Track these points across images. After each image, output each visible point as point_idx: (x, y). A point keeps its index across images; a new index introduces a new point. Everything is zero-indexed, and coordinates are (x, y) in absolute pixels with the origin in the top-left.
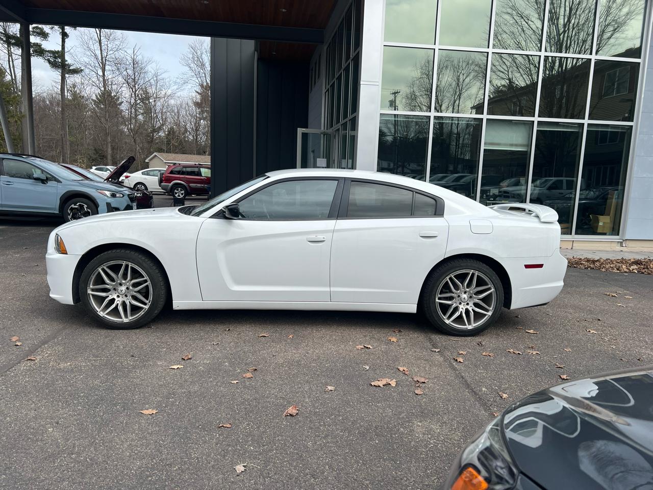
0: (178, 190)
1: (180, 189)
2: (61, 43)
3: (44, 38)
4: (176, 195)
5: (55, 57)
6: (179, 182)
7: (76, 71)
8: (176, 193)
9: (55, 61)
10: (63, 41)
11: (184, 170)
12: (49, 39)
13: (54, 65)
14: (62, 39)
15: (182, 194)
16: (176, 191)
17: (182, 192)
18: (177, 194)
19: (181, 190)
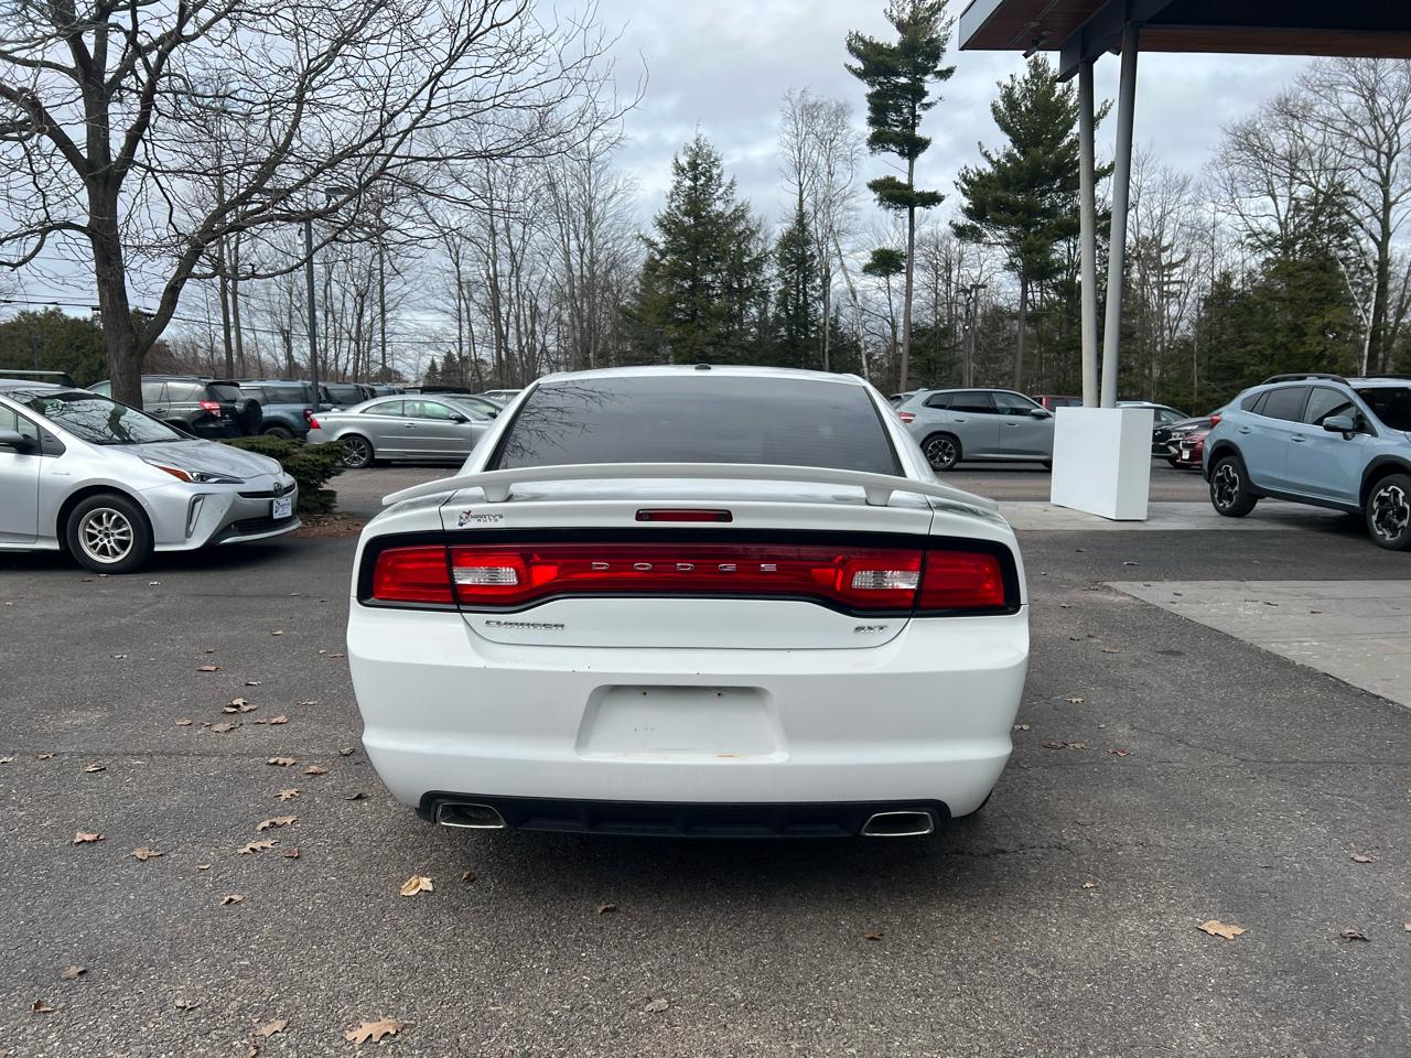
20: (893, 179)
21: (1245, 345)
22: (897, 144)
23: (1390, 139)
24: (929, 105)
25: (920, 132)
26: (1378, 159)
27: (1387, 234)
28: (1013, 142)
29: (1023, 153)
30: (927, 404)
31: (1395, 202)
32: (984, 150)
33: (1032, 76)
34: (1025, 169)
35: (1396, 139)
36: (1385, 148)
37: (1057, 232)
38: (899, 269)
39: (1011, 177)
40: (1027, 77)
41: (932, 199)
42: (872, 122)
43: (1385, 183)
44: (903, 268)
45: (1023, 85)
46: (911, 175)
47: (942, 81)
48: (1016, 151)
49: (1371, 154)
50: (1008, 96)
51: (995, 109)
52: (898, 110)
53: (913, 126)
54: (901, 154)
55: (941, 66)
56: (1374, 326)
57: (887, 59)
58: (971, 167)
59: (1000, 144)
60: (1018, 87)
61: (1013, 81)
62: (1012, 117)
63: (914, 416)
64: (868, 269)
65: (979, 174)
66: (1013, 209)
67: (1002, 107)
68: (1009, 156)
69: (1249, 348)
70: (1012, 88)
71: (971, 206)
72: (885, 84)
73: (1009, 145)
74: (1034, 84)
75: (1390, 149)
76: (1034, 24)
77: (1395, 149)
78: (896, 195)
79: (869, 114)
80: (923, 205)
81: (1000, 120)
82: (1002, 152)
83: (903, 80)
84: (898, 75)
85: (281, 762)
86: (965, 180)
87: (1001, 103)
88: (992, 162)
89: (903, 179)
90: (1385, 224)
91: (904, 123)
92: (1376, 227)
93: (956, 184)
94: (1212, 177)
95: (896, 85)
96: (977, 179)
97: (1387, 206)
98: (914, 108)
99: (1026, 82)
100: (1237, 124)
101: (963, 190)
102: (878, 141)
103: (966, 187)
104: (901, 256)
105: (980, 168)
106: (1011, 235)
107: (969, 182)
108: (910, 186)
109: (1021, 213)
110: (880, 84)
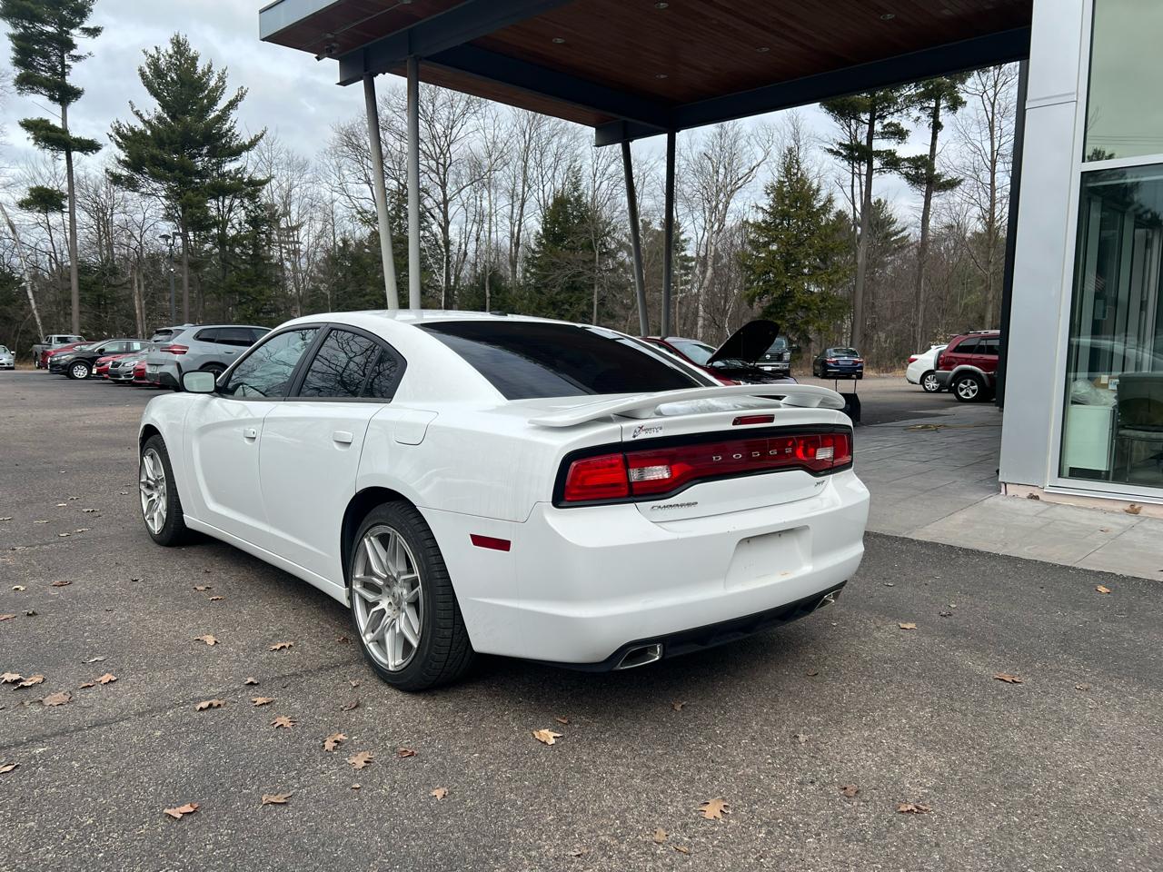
0: (965, 383)
1: (969, 381)
2: (929, 142)
3: (901, 139)
4: (962, 394)
5: (917, 168)
6: (969, 367)
7: (952, 184)
8: (962, 390)
9: (917, 173)
10: (934, 137)
11: (983, 343)
12: (908, 139)
13: (914, 180)
14: (933, 133)
15: (974, 391)
16: (962, 385)
17: (972, 387)
18: (964, 392)
19: (972, 384)
20: (47, 121)
21: (364, 296)
22: (45, 87)
23: (445, 155)
24: (78, 58)
25: (70, 80)
26: (438, 168)
27: (447, 223)
28: (163, 107)
29: (173, 118)
30: (198, 337)
31: (450, 199)
32: (135, 110)
33: (175, 52)
34: (177, 133)
35: (448, 155)
36: (442, 161)
37: (211, 192)
38: (60, 208)
39: (165, 137)
40: (171, 52)
41: (90, 147)
42: (17, 63)
43: (443, 185)
44: (65, 207)
45: (167, 58)
46: (64, 119)
47: (90, 38)
48: (165, 115)
49: (433, 163)
50: (154, 64)
51: (143, 75)
52: (46, 56)
53: (63, 74)
54: (52, 98)
55: (88, 24)
56: (446, 287)
57: (32, 6)
58: (123, 122)
59: (152, 107)
60: (163, 59)
61: (159, 53)
62: (159, 85)
63: (187, 348)
64: (24, 205)
65: (132, 130)
66: (169, 166)
67: (148, 73)
68: (159, 118)
69: (367, 298)
70: (158, 59)
71: (127, 159)
72: (29, 28)
73: (159, 109)
74: (177, 59)
75: (445, 162)
76: (329, 36)
77: (447, 164)
78: (52, 137)
79: (13, 54)
80: (81, 150)
81: (148, 85)
82: (153, 114)
83: (50, 29)
84: (45, 22)
85: (215, 705)
86: (118, 133)
87: (147, 70)
88: (144, 121)
89: (59, 124)
90: (445, 214)
91: (53, 69)
92: (440, 216)
93: (110, 136)
94: (324, 163)
95: (42, 33)
96: (130, 134)
97: (446, 202)
98: (62, 57)
99: (171, 57)
100: (342, 126)
101: (117, 143)
102: (27, 82)
103: (120, 141)
104: (62, 196)
105: (132, 124)
106: (170, 188)
107: (123, 136)
108: (65, 131)
109: (177, 171)
110: (24, 27)
